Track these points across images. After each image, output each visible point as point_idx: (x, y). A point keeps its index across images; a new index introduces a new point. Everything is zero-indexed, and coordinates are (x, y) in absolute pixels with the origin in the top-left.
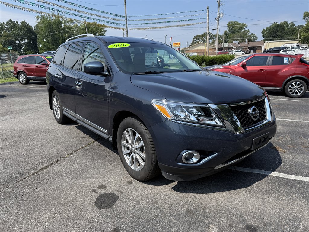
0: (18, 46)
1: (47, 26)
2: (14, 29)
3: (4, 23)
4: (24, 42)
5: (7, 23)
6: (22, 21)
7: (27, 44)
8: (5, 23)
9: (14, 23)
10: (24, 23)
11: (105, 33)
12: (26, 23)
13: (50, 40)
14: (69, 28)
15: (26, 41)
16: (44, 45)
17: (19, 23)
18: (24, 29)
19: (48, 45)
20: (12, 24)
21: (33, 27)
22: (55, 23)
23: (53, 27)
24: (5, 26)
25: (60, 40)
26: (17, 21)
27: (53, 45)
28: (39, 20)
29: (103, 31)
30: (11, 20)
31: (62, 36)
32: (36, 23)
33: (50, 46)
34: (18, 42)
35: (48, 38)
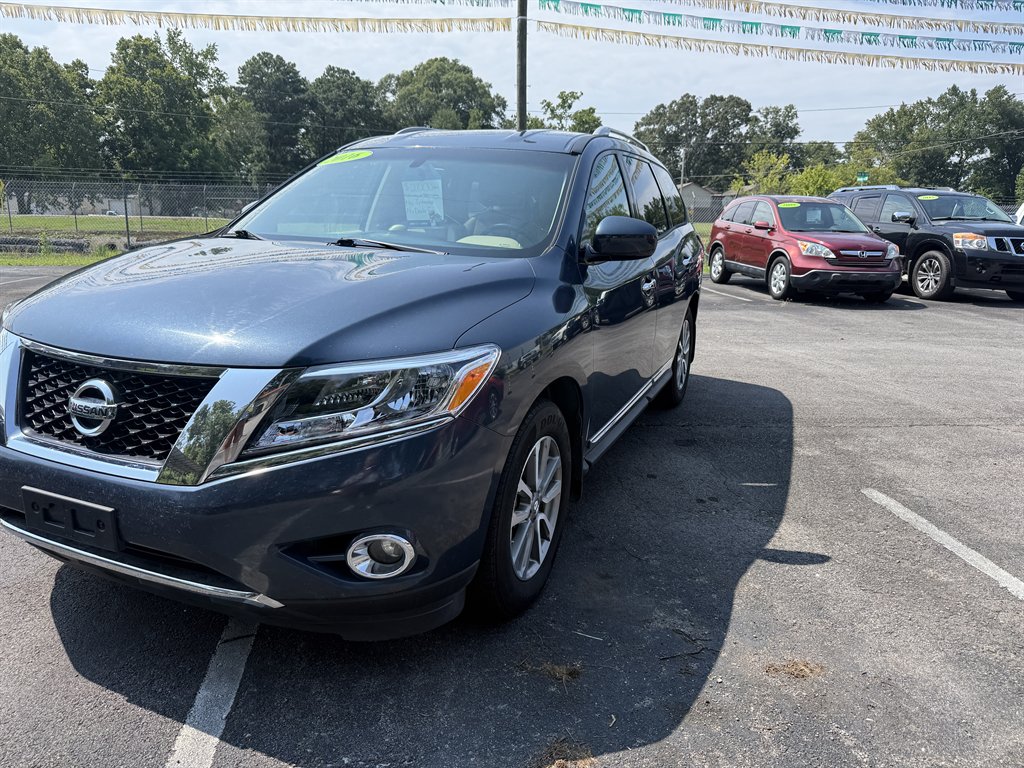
0: (952, 173)
2: (958, 116)
3: (929, 101)
4: (975, 158)
5: (942, 98)
6: (992, 88)
7: (987, 163)
8: (935, 99)
9: (962, 98)
10: (997, 92)
12: (1005, 92)
15: (988, 154)
17: (981, 96)
18: (991, 114)
20: (954, 100)
24: (931, 108)
26: (973, 92)
30: (954, 90)
34: (955, 159)
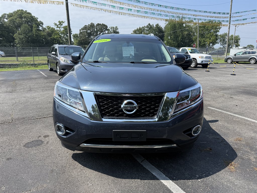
1: (172, 26)
2: (151, 30)
5: (147, 26)
8: (146, 26)
9: (151, 26)
10: (157, 25)
11: (220, 30)
12: (159, 25)
13: (172, 37)
14: (188, 26)
16: (167, 41)
17: (154, 26)
18: (157, 30)
19: (171, 41)
20: (150, 27)
21: (163, 28)
22: (178, 24)
23: (176, 27)
24: (145, 28)
25: (180, 37)
26: (153, 25)
27: (174, 41)
28: (167, 22)
29: (218, 28)
30: (149, 24)
31: (182, 33)
32: (165, 25)
33: (171, 42)
35: (171, 36)
